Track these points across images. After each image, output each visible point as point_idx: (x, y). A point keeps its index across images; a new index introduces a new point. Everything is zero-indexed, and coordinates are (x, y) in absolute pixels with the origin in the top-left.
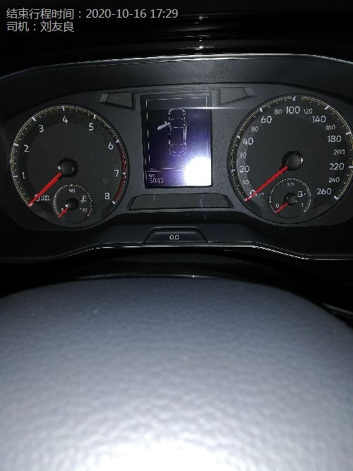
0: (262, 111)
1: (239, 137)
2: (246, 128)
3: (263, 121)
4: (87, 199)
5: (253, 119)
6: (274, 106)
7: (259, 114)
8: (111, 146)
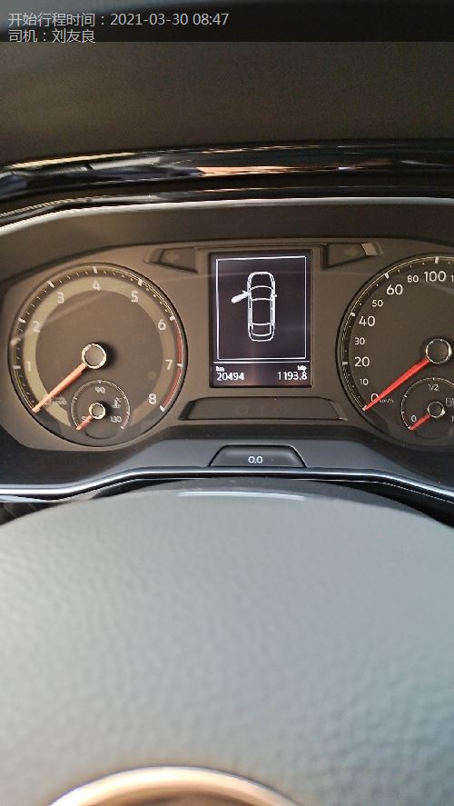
0: (388, 277)
1: (353, 315)
2: (364, 300)
3: (390, 291)
4: (122, 403)
5: (374, 288)
6: (406, 271)
7: (384, 282)
8: (162, 325)
